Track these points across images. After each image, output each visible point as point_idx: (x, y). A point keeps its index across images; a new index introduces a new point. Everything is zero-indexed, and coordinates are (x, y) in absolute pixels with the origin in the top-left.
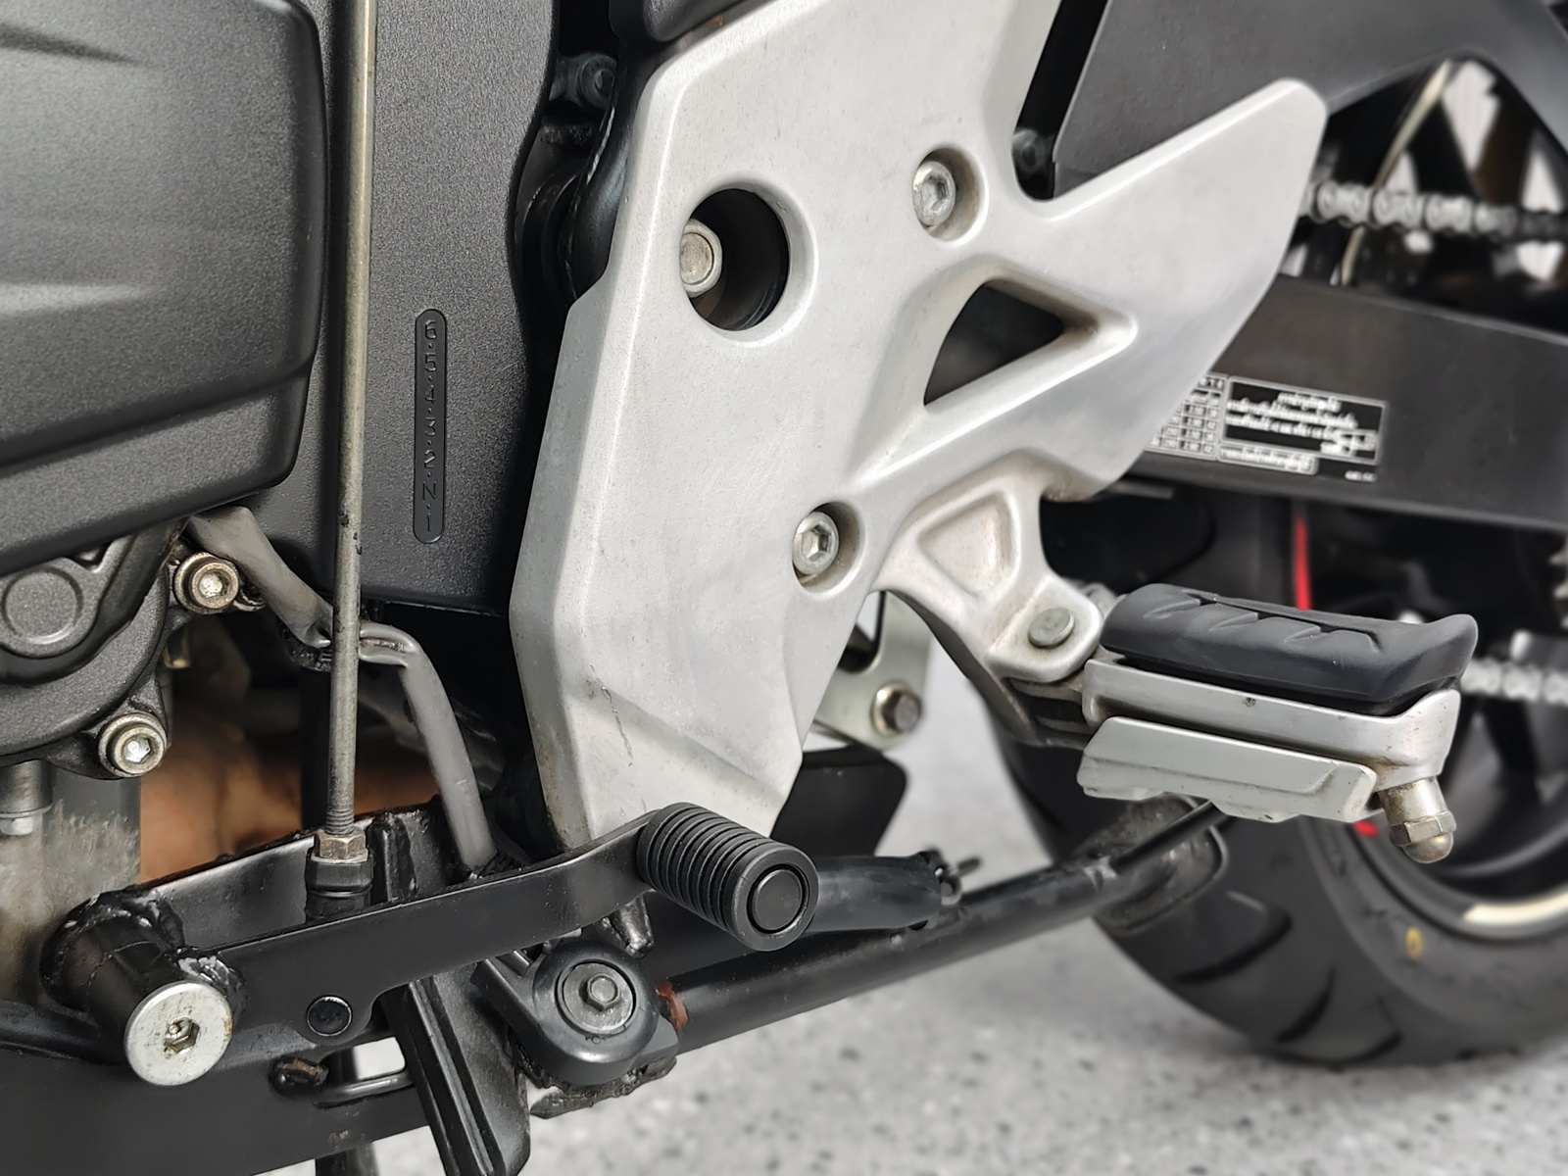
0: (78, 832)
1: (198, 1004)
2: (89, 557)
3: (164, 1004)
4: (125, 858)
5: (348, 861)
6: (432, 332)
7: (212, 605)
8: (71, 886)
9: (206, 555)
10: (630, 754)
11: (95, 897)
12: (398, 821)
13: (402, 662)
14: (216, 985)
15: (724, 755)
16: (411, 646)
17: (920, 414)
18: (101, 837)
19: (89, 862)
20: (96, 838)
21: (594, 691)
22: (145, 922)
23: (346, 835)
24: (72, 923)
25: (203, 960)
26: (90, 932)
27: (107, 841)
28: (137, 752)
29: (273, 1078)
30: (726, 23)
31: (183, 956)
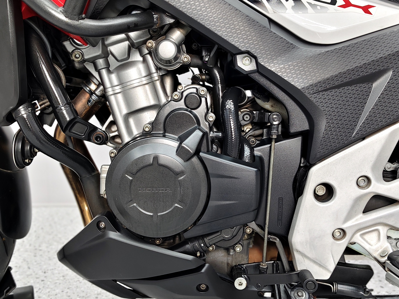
0: (239, 255)
1: (243, 281)
2: (232, 228)
3: (239, 280)
4: (245, 259)
5: (264, 267)
6: (281, 200)
7: (248, 233)
8: (238, 262)
9: (248, 227)
10: (304, 260)
11: (237, 264)
12: (277, 262)
13: (276, 242)
14: (246, 279)
15: (320, 263)
16: (278, 240)
17: (361, 215)
18: (242, 256)
19: (240, 259)
20: (241, 256)
21: (297, 251)
22: (242, 269)
23: (264, 264)
24: (234, 267)
25: (245, 275)
26: (237, 268)
27: (243, 257)
28: (238, 249)
29: (258, 293)
30: (324, 160)
31: (243, 274)
